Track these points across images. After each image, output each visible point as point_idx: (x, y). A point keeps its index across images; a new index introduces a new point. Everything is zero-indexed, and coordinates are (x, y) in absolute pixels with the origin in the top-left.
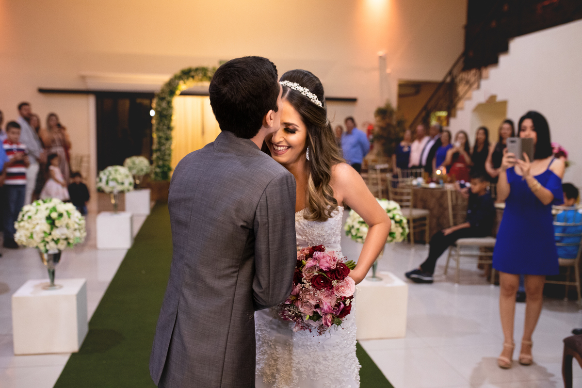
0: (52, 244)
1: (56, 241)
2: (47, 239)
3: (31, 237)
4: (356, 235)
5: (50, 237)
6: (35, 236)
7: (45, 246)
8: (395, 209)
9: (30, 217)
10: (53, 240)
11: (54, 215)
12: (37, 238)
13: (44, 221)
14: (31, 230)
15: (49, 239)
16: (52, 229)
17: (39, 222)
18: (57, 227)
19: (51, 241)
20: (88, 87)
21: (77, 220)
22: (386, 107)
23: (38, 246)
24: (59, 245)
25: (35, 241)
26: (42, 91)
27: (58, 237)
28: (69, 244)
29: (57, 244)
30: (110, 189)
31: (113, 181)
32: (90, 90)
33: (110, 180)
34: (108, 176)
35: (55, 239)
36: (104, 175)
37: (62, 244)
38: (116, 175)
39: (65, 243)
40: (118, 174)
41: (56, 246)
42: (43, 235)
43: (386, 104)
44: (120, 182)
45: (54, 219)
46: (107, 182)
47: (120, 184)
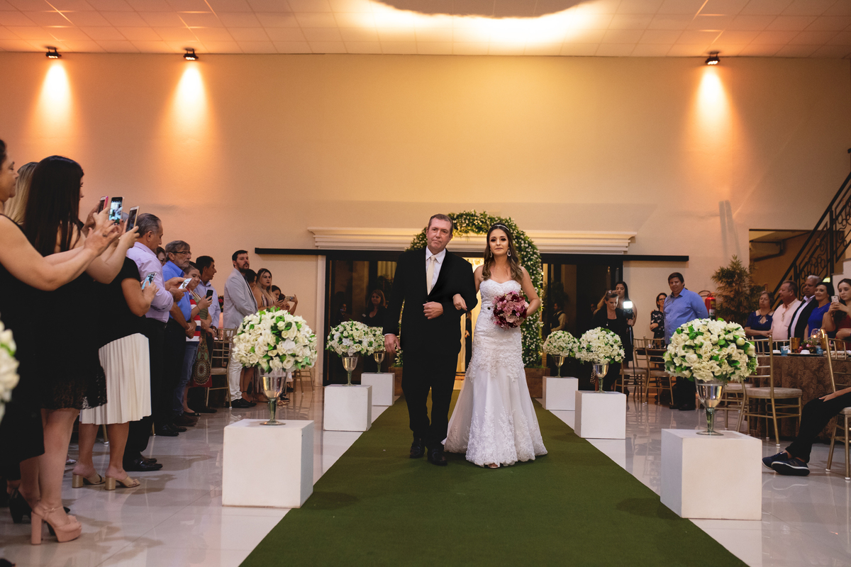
0: (276, 361)
1: (282, 358)
2: (270, 354)
3: (253, 350)
4: (681, 365)
5: (275, 352)
6: (256, 350)
7: (268, 361)
8: (737, 329)
9: (252, 326)
10: (278, 355)
11: (281, 325)
12: (260, 352)
13: (269, 331)
14: (252, 343)
15: (273, 354)
16: (277, 342)
17: (263, 332)
18: (284, 340)
19: (275, 356)
20: (316, 244)
21: (308, 336)
22: (733, 267)
23: (260, 362)
24: (285, 362)
25: (257, 356)
26: (259, 251)
27: (284, 353)
28: (297, 362)
29: (282, 362)
30: (343, 350)
31: (348, 339)
32: (319, 248)
33: (345, 337)
34: (342, 333)
35: (281, 354)
36: (337, 331)
37: (289, 361)
38: (352, 330)
39: (292, 360)
40: (354, 328)
41: (281, 364)
42: (266, 348)
43: (733, 262)
44: (357, 339)
45: (280, 329)
46: (340, 340)
47: (357, 343)
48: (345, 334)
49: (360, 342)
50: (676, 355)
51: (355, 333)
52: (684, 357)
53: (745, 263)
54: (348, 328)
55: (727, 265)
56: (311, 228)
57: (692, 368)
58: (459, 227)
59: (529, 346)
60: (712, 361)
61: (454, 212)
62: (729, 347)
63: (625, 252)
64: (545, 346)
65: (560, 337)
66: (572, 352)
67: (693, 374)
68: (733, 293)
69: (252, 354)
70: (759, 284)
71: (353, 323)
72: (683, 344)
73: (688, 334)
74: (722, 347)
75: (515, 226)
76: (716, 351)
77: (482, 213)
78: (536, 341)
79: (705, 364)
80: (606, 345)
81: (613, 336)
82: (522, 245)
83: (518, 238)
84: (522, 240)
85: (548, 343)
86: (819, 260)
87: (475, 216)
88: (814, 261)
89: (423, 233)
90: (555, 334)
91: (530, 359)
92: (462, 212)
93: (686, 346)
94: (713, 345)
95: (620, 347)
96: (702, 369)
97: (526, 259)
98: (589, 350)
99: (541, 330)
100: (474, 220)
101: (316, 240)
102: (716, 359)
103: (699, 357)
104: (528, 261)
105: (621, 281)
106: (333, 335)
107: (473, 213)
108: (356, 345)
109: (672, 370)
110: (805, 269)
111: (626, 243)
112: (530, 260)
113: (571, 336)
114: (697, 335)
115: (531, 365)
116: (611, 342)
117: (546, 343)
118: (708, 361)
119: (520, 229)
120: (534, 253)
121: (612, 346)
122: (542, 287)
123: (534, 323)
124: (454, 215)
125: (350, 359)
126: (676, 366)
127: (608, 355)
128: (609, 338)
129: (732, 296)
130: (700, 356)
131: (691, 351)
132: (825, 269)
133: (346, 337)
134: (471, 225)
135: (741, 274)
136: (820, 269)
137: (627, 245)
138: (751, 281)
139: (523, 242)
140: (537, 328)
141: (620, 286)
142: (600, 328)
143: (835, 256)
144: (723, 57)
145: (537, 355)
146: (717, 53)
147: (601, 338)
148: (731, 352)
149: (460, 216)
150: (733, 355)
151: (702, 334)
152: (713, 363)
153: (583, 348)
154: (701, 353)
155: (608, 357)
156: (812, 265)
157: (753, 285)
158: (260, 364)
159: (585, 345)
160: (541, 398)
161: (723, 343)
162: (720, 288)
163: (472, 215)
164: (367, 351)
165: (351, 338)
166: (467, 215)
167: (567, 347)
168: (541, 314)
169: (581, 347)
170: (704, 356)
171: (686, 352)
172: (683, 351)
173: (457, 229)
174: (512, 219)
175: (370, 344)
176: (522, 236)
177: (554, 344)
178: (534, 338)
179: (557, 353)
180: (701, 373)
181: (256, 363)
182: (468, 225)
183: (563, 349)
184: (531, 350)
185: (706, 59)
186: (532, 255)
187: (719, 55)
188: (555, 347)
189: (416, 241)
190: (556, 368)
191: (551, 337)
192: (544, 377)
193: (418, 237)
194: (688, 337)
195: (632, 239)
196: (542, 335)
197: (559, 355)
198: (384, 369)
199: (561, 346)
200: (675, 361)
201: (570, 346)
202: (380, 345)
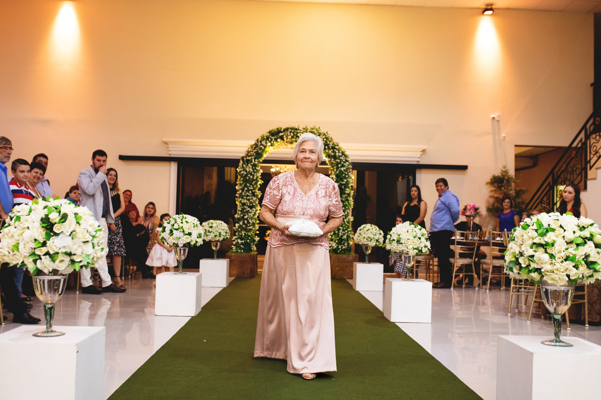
0: (46, 260)
1: (52, 256)
2: (38, 252)
3: (17, 247)
4: (528, 266)
5: (44, 250)
6: (21, 247)
7: (35, 261)
9: (18, 218)
10: (47, 253)
11: (54, 217)
12: (25, 250)
13: (38, 224)
14: (16, 237)
15: (41, 251)
16: (48, 237)
17: (31, 225)
18: (56, 234)
19: (45, 255)
20: (170, 153)
21: (90, 229)
22: (502, 175)
23: (26, 262)
24: (57, 262)
25: (21, 254)
26: (122, 158)
27: (56, 250)
28: (73, 262)
29: (54, 261)
30: (174, 242)
31: (179, 231)
32: (172, 156)
33: (175, 229)
34: (173, 225)
35: (52, 252)
36: (168, 223)
37: (62, 261)
38: (182, 223)
39: (67, 259)
40: (184, 221)
41: (52, 263)
42: (34, 245)
43: (502, 171)
44: (187, 231)
45: (53, 222)
46: (171, 231)
47: (187, 234)
48: (176, 226)
49: (190, 234)
50: (521, 254)
51: (185, 225)
52: (532, 256)
53: (512, 173)
54: (179, 221)
55: (498, 173)
56: (165, 140)
57: (542, 270)
58: (285, 139)
59: (342, 236)
60: (567, 262)
61: (281, 127)
62: (586, 246)
63: (418, 161)
64: (356, 237)
65: (369, 230)
66: (379, 242)
67: (543, 276)
68: (502, 195)
69: (15, 252)
70: (523, 188)
71: (183, 217)
72: (531, 242)
73: (536, 231)
74: (578, 245)
75: (331, 138)
76: (572, 250)
77: (305, 127)
78: (347, 233)
79: (558, 265)
80: (414, 237)
81: (420, 229)
82: (337, 154)
83: (333, 148)
84: (337, 149)
85: (359, 235)
86: (575, 169)
87: (298, 130)
88: (570, 169)
89: (256, 144)
90: (365, 227)
91: (342, 247)
92: (288, 127)
93: (534, 243)
94: (568, 243)
95: (427, 239)
96: (555, 271)
97: (339, 166)
98: (398, 242)
99: (351, 223)
100: (297, 133)
101: (170, 149)
102: (573, 260)
103: (551, 258)
104: (341, 167)
105: (414, 185)
106: (165, 227)
107: (297, 127)
108: (186, 236)
109: (515, 271)
110: (562, 176)
111: (419, 154)
112: (343, 166)
113: (378, 229)
114: (547, 231)
115: (343, 252)
116: (419, 235)
117: (357, 234)
118: (562, 262)
119: (335, 141)
120: (347, 161)
121: (420, 238)
122: (352, 189)
123: (346, 217)
124: (281, 129)
125: (180, 250)
126: (521, 268)
127: (416, 247)
128: (417, 232)
129: (501, 197)
130: (552, 256)
131: (541, 250)
132: (580, 176)
133: (177, 230)
134: (295, 137)
135: (509, 180)
136: (575, 176)
137: (420, 156)
138: (517, 186)
139: (337, 151)
140: (348, 222)
141: (414, 189)
142: (408, 222)
143: (588, 165)
144: (496, 9)
145: (348, 244)
146: (492, 5)
147: (410, 231)
148: (588, 252)
149: (287, 129)
150: (592, 255)
151: (553, 230)
152: (569, 265)
153: (394, 240)
154: (553, 253)
155: (416, 249)
156: (568, 173)
157: (518, 189)
158: (25, 265)
159: (395, 237)
160: (352, 278)
161: (580, 241)
162: (492, 191)
163: (296, 129)
164: (196, 242)
165: (182, 230)
166: (292, 129)
167: (374, 238)
168: (351, 210)
169: (392, 239)
170: (557, 256)
171: (536, 251)
172: (531, 250)
173: (284, 140)
174: (328, 133)
175: (199, 236)
176: (336, 147)
177: (364, 236)
178: (346, 230)
179: (366, 243)
180: (554, 276)
181: (20, 263)
182: (293, 137)
183: (371, 239)
184: (343, 239)
185: (482, 10)
186: (344, 162)
187: (493, 7)
188: (364, 238)
189: (250, 150)
190: (364, 255)
191: (361, 230)
192: (354, 263)
193: (252, 147)
194: (536, 234)
195: (424, 151)
196: (352, 227)
197: (368, 244)
198: (221, 255)
199: (369, 237)
200: (521, 260)
201: (376, 238)
202: (216, 236)
